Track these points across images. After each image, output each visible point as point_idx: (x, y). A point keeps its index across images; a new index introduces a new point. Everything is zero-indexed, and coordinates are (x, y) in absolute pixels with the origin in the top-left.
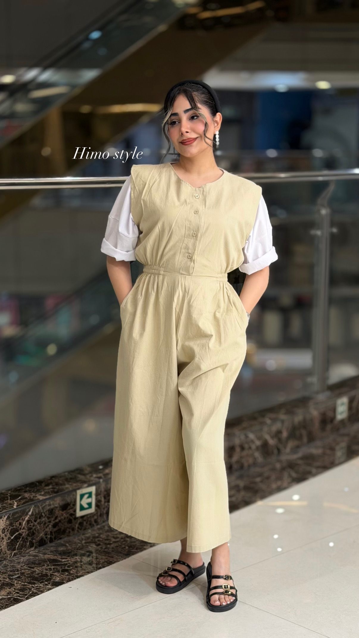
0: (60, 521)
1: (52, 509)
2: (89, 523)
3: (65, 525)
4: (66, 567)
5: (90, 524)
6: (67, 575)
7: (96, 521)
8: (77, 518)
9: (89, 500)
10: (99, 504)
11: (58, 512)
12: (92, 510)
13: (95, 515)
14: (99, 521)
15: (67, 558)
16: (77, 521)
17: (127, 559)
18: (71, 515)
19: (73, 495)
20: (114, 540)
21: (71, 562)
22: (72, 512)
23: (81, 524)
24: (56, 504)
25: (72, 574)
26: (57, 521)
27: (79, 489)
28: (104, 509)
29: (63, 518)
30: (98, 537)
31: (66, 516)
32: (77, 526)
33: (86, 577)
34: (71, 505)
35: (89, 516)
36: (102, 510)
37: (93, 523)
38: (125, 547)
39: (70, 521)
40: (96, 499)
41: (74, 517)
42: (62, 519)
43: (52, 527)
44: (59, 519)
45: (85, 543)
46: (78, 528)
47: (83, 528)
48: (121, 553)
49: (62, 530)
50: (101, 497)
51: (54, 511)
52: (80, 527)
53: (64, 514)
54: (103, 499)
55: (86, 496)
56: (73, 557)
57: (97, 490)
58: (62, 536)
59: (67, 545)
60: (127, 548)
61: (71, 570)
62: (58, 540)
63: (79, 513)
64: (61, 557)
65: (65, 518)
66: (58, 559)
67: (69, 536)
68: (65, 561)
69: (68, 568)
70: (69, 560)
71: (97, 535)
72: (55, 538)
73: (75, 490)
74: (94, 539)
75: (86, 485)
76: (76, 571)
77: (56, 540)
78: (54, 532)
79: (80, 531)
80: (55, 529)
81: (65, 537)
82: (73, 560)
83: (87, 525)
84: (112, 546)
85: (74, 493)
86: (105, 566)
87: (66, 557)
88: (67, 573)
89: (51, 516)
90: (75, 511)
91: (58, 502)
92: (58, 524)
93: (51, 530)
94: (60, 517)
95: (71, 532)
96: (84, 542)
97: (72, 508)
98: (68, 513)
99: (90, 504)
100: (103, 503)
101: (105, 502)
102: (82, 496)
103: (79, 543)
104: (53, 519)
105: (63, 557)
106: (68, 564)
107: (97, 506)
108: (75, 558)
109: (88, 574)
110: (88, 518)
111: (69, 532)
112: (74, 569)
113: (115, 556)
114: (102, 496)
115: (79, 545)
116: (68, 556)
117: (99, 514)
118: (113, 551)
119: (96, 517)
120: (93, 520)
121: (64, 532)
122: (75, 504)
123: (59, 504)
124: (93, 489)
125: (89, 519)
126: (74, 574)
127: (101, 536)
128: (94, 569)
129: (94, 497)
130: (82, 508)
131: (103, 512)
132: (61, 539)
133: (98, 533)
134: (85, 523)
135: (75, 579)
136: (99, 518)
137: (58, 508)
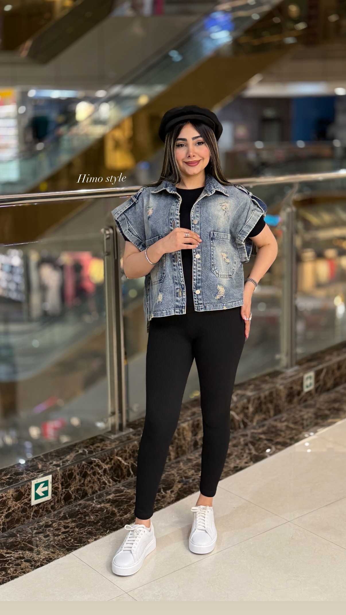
0: (13, 511)
1: (5, 501)
2: (45, 509)
3: (19, 515)
4: (6, 565)
5: (47, 511)
6: (4, 576)
7: (52, 507)
8: (33, 506)
9: (45, 489)
10: (56, 491)
11: (10, 503)
12: (49, 497)
13: (51, 501)
14: (56, 507)
15: (11, 553)
16: (32, 509)
17: (68, 556)
18: (26, 504)
19: (28, 485)
20: (63, 530)
21: (13, 558)
22: (27, 501)
23: (36, 512)
24: (9, 496)
25: (9, 574)
26: (10, 511)
27: (33, 479)
28: (62, 495)
29: (16, 508)
30: (50, 526)
31: (20, 506)
32: (32, 514)
33: (20, 578)
34: (26, 495)
35: (44, 504)
36: (60, 496)
37: (50, 509)
38: (71, 540)
39: (24, 510)
40: (52, 487)
41: (28, 506)
42: (16, 510)
43: (4, 518)
44: (13, 509)
45: (36, 533)
46: (33, 515)
47: (39, 515)
48: (64, 547)
49: (16, 519)
50: (59, 485)
51: (7, 502)
52: (36, 515)
53: (18, 505)
54: (60, 486)
55: (42, 485)
56: (17, 552)
57: (53, 478)
58: (16, 525)
59: (18, 535)
60: (72, 540)
61: (9, 568)
62: (11, 529)
63: (34, 502)
64: (6, 552)
65: (19, 508)
66: (3, 554)
67: (22, 524)
68: (8, 557)
69: (8, 566)
70: (13, 555)
71: (51, 523)
72: (8, 528)
73: (30, 481)
74: (45, 529)
75: (42, 475)
76: (14, 570)
77: (9, 530)
78: (8, 522)
79: (35, 519)
80: (8, 520)
81: (20, 526)
82: (16, 555)
83: (43, 512)
84: (59, 538)
85: (29, 483)
86: (44, 564)
87: (11, 551)
88: (4, 573)
89: (3, 507)
90: (30, 500)
91: (11, 493)
92: (12, 514)
93: (3, 521)
94: (13, 507)
95: (26, 520)
96: (35, 531)
97: (27, 498)
98: (22, 503)
99: (46, 493)
100: (60, 490)
101: (62, 489)
102: (37, 486)
103: (30, 533)
104: (5, 510)
105: (9, 551)
106: (9, 560)
107: (54, 493)
108: (18, 553)
109: (23, 575)
110: (44, 505)
111: (24, 521)
112: (12, 568)
113: (57, 551)
114: (60, 482)
115: (29, 535)
116: (13, 551)
117: (56, 500)
118: (57, 545)
119: (52, 504)
120: (49, 506)
121: (18, 521)
122: (29, 495)
123: (12, 495)
124: (49, 478)
125: (46, 507)
126: (10, 574)
127: (54, 524)
128: (31, 569)
129: (50, 485)
130: (37, 497)
131: (61, 498)
132: (15, 527)
133: (51, 521)
134: (41, 510)
135: (9, 581)
136: (56, 504)
137: (11, 500)
